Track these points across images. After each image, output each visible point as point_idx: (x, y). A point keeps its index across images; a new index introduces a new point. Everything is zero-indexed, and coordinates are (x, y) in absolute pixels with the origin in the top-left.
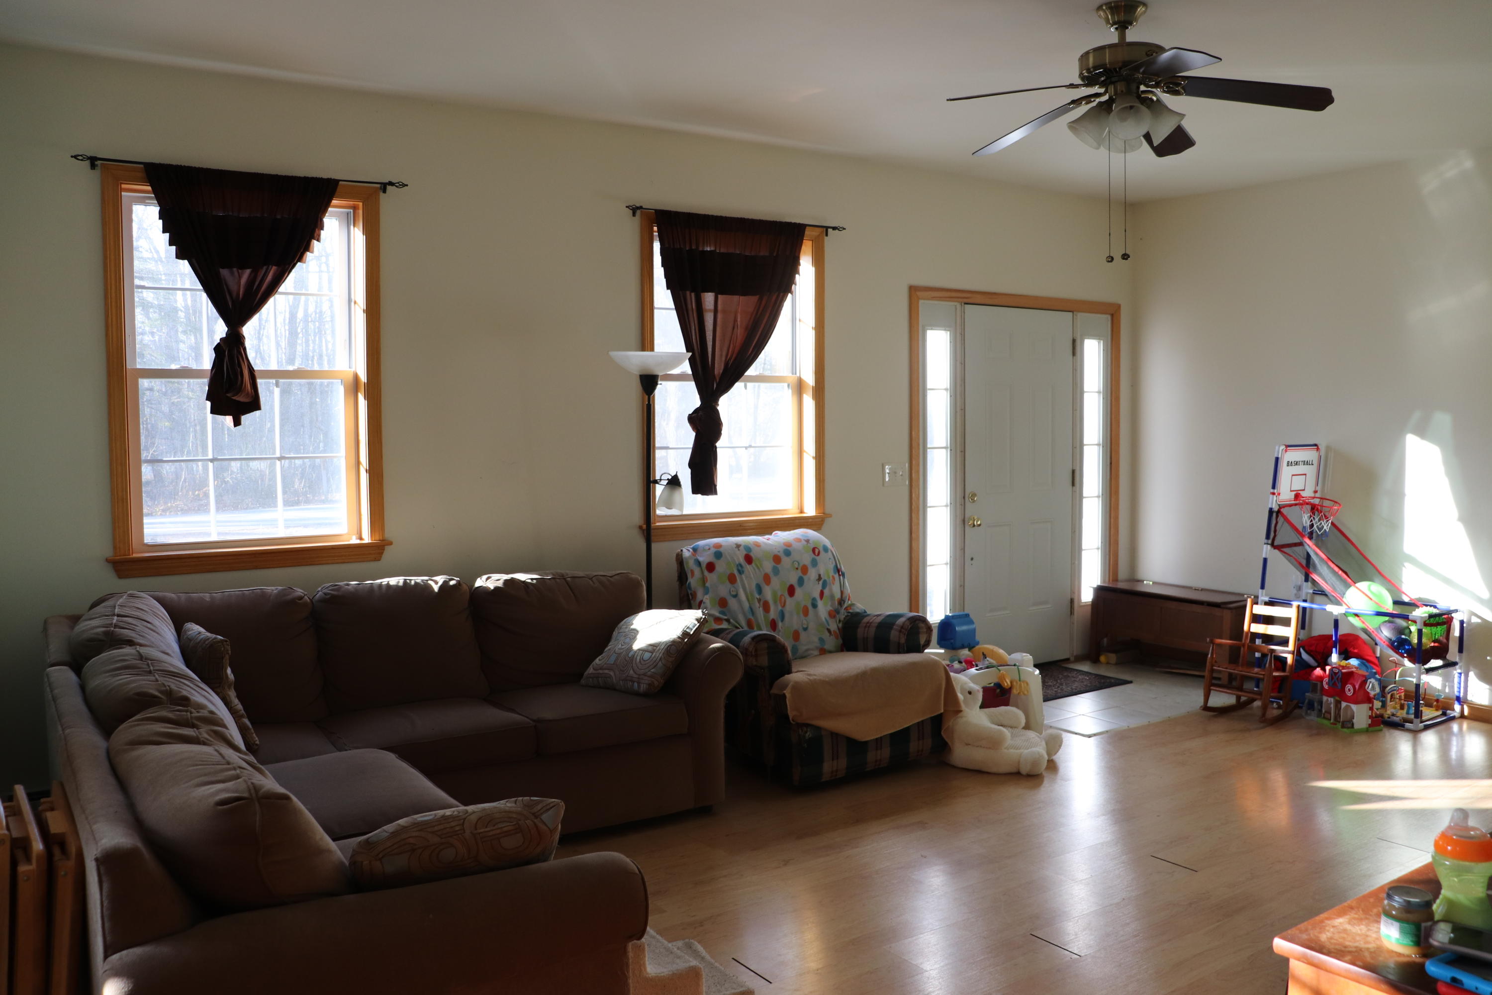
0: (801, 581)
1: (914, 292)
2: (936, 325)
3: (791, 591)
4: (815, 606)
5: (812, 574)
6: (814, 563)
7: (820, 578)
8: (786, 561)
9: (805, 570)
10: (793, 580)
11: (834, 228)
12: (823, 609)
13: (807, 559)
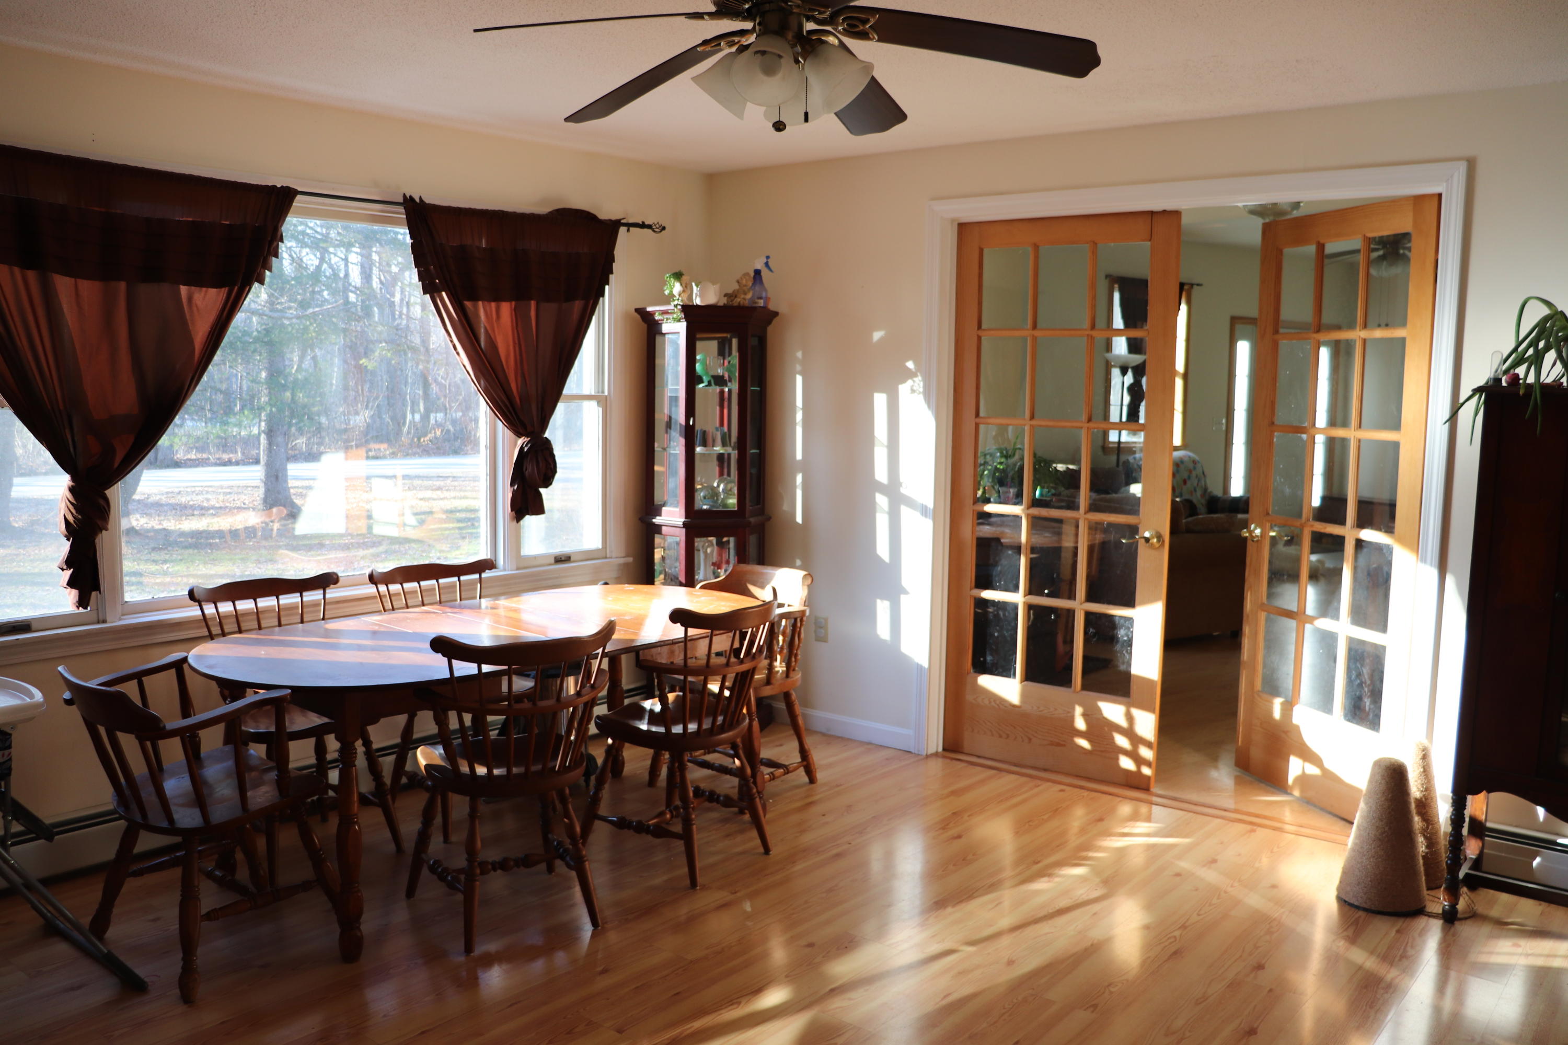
0: (1189, 477)
1: (1234, 320)
2: (1243, 338)
3: (1185, 482)
4: (1195, 490)
5: (1194, 474)
6: (1195, 468)
7: (1197, 476)
8: (1182, 467)
9: (1190, 471)
10: (1185, 475)
11: (1198, 285)
12: (1199, 493)
13: (1191, 466)
